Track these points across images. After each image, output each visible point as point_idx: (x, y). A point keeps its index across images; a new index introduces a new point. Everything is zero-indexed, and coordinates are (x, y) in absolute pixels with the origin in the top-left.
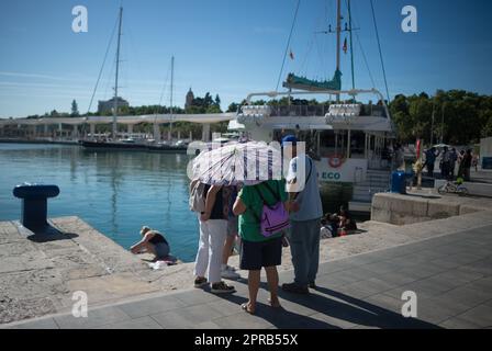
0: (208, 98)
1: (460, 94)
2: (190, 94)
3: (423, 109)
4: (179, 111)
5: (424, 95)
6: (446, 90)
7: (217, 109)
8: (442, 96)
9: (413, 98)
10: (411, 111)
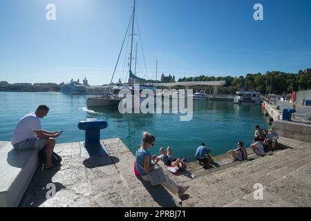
0: (170, 76)
1: (277, 73)
2: (163, 75)
3: (260, 80)
4: (159, 82)
5: (259, 74)
6: (271, 71)
7: (174, 81)
8: (269, 74)
9: (255, 75)
10: (255, 80)
